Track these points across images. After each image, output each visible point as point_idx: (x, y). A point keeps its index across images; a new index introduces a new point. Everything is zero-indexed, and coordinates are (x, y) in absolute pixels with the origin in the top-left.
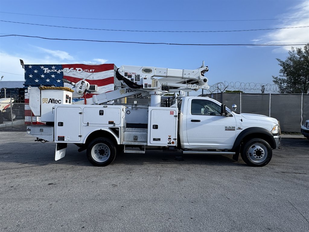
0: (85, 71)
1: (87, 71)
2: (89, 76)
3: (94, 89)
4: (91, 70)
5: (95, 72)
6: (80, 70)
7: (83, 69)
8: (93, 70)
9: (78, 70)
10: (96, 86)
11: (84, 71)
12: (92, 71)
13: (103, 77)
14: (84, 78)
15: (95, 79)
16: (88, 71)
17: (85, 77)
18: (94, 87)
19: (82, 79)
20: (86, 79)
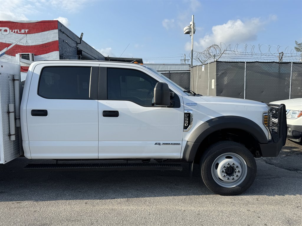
0: (15, 31)
1: (17, 31)
2: (21, 40)
4: (23, 31)
5: (29, 33)
6: (6, 31)
7: (11, 28)
8: (27, 30)
9: (3, 31)
11: (12, 31)
12: (25, 31)
15: (30, 45)
16: (19, 32)
17: (14, 42)
18: (29, 56)
19: (10, 44)
20: (16, 45)
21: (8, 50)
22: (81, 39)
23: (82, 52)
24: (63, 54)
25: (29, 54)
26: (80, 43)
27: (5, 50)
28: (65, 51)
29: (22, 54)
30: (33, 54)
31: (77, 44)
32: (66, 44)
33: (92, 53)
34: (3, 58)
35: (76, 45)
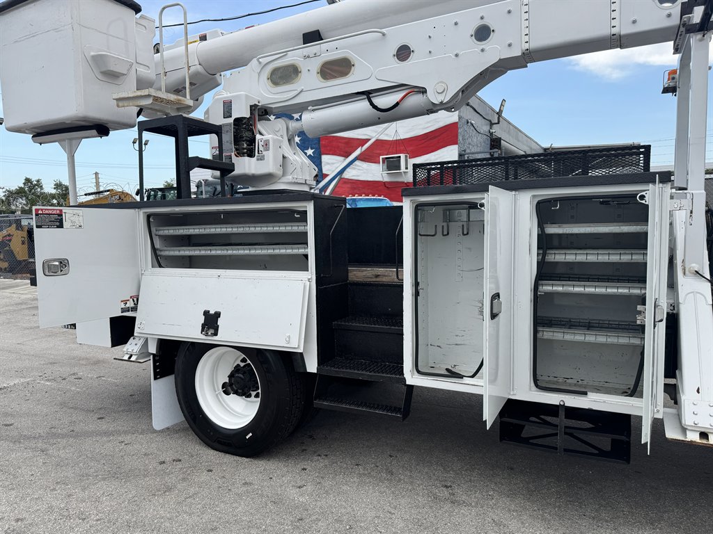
3: (398, 168)
10: (403, 156)
13: (427, 125)
14: (373, 138)
15: (402, 138)
17: (373, 134)
18: (399, 161)
19: (368, 140)
20: (377, 140)
21: (364, 151)
22: (499, 114)
23: (502, 141)
24: (465, 151)
25: (400, 157)
26: (498, 123)
27: (358, 152)
28: (469, 144)
29: (387, 158)
30: (406, 156)
31: (492, 124)
32: (472, 128)
33: (518, 141)
34: (354, 169)
35: (488, 127)
